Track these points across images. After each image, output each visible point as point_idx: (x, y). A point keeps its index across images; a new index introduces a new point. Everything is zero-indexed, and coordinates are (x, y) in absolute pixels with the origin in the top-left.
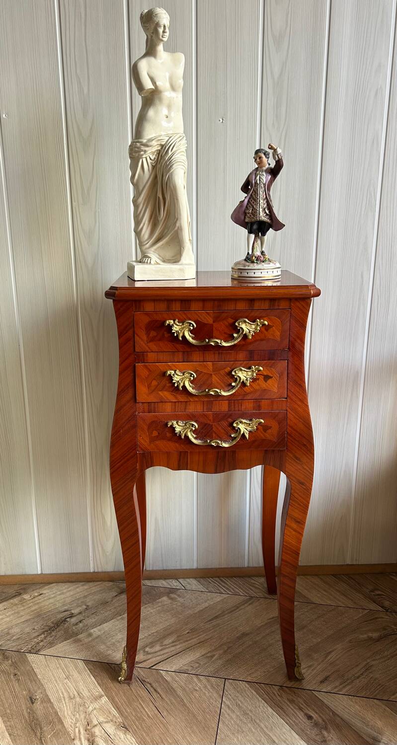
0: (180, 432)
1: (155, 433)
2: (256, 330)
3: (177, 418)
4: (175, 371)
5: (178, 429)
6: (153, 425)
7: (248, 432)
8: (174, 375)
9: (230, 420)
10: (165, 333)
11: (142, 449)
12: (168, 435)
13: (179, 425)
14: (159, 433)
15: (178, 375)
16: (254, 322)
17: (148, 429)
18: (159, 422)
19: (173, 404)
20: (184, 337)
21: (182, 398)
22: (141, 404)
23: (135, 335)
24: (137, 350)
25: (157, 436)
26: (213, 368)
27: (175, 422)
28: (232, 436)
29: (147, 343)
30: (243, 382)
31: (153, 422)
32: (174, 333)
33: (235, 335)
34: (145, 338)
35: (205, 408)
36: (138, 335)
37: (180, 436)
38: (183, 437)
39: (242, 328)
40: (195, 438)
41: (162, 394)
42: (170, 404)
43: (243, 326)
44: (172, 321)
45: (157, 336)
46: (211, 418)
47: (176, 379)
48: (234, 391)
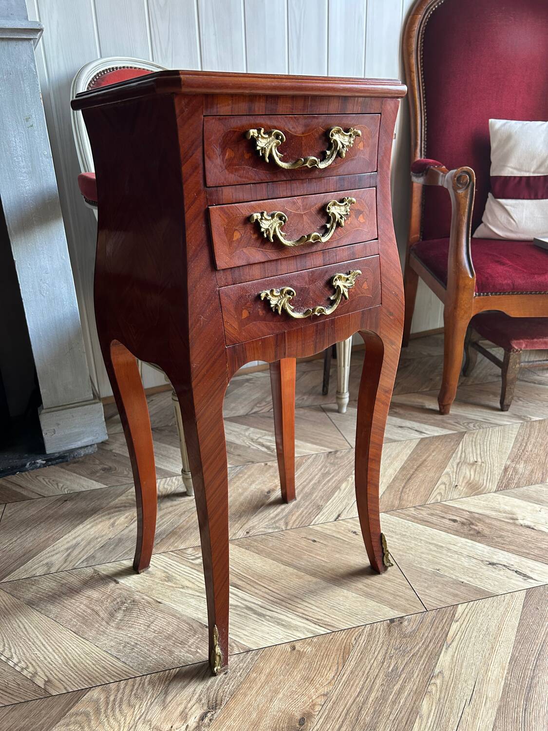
0: (276, 305)
1: (245, 314)
2: (350, 143)
3: (270, 285)
4: (262, 214)
5: (273, 302)
6: (241, 301)
7: (347, 290)
8: (261, 219)
9: (327, 277)
10: (245, 152)
11: (231, 341)
12: (261, 312)
13: (273, 295)
14: (249, 313)
15: (266, 219)
16: (347, 131)
17: (236, 309)
18: (249, 296)
19: (262, 265)
20: (271, 156)
21: (272, 255)
22: (222, 272)
23: (206, 157)
24: (210, 182)
25: (248, 318)
26: (303, 206)
27: (268, 292)
28: (332, 298)
29: (222, 171)
30: (338, 221)
31: (241, 297)
32: (259, 151)
33: (328, 153)
34: (218, 161)
35: (299, 265)
36: (209, 158)
37: (277, 310)
38: (280, 312)
39: (335, 141)
40: (293, 311)
41: (247, 252)
42: (258, 266)
43: (336, 137)
44: (255, 131)
45: (234, 157)
46: (307, 279)
47: (265, 225)
48: (331, 235)
